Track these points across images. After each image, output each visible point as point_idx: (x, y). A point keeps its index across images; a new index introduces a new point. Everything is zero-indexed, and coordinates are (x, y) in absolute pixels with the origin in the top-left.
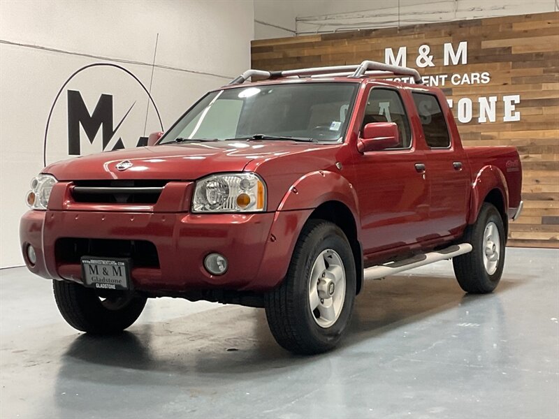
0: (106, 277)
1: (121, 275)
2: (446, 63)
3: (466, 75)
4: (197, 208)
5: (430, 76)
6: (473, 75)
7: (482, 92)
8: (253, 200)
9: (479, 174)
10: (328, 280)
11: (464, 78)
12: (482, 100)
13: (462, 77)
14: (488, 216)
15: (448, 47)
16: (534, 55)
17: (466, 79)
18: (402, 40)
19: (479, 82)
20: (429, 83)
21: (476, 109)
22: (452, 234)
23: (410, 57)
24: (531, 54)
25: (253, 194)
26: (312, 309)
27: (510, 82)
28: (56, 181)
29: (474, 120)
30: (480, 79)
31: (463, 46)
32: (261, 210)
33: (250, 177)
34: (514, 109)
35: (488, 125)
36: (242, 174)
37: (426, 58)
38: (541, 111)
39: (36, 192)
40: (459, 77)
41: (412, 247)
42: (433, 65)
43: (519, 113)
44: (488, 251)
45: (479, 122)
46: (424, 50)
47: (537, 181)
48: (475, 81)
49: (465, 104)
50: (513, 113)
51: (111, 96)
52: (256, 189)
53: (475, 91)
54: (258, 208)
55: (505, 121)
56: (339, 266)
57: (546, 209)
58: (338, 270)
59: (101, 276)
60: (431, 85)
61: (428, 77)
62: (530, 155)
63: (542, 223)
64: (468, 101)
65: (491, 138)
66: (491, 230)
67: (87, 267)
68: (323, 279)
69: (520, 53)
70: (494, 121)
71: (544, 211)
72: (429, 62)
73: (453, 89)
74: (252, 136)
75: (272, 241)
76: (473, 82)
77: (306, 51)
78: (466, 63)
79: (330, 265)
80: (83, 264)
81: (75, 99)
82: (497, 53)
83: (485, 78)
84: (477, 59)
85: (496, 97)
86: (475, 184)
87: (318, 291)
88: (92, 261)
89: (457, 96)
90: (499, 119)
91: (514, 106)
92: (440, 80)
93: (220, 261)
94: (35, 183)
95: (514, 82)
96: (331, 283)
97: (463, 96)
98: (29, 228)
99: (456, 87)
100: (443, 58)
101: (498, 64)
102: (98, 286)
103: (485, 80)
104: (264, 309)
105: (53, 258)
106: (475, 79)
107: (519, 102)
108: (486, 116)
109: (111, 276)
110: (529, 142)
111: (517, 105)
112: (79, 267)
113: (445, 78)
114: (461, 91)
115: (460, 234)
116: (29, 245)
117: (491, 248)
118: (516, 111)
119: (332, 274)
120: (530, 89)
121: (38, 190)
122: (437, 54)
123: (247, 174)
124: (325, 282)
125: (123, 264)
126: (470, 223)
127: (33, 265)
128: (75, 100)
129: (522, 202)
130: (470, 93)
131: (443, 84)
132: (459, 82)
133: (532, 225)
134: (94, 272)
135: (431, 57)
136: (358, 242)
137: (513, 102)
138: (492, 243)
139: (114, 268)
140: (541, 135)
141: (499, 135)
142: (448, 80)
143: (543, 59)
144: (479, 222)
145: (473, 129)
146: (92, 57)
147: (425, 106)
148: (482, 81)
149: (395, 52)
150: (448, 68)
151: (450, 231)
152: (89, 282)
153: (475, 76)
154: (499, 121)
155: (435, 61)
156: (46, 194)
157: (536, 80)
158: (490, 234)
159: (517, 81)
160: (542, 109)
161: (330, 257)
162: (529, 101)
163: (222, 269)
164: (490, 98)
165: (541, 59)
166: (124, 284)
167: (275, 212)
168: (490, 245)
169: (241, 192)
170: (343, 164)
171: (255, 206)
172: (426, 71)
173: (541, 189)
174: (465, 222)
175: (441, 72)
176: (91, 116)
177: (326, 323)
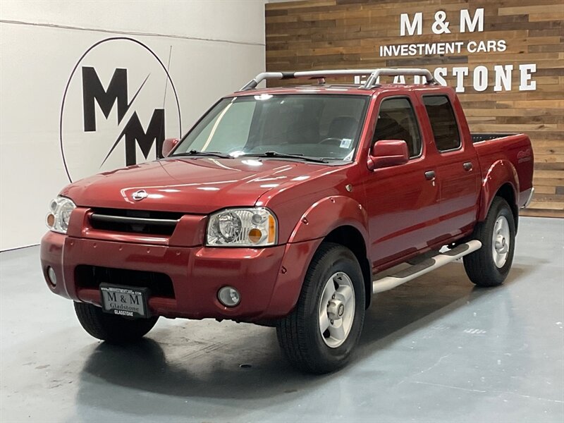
0: (124, 305)
1: (138, 304)
2: (462, 30)
3: (482, 43)
4: (212, 241)
5: (445, 43)
6: (489, 42)
7: (498, 60)
8: (264, 234)
9: (490, 170)
10: (337, 302)
11: (480, 46)
12: (498, 69)
13: (478, 45)
14: (498, 210)
15: (464, 14)
16: (551, 23)
17: (482, 47)
18: (418, 5)
19: (495, 50)
20: (445, 50)
21: (491, 77)
22: (462, 233)
23: (426, 23)
24: (549, 22)
25: (265, 229)
26: (322, 331)
27: (526, 51)
28: (75, 207)
29: (490, 89)
30: (497, 46)
31: (480, 13)
32: (272, 244)
33: (262, 212)
34: (530, 78)
35: (504, 94)
36: (254, 209)
37: (442, 25)
38: (557, 80)
39: (55, 213)
40: (475, 44)
41: (421, 252)
42: (449, 32)
43: (535, 82)
44: (497, 245)
45: (495, 90)
46: (440, 16)
47: (551, 151)
48: (491, 49)
49: (481, 72)
50: (529, 82)
51: (126, 70)
52: (267, 224)
53: (490, 60)
54: (269, 242)
55: (520, 89)
56: (347, 286)
57: (560, 179)
58: (347, 290)
59: (119, 303)
60: (447, 52)
61: (444, 44)
62: (545, 125)
63: (556, 193)
64: (484, 69)
65: (507, 107)
66: (501, 223)
67: (106, 295)
68: (333, 301)
69: (537, 21)
70: (510, 89)
71: (559, 181)
72: (445, 29)
73: (469, 57)
74: (264, 153)
75: (283, 272)
76: (489, 50)
77: (321, 15)
78: (482, 30)
79: (340, 286)
80: (101, 291)
81: (89, 74)
82: (514, 21)
83: (501, 46)
84: (493, 26)
85: (512, 66)
86: (485, 180)
87: (328, 313)
88: (111, 289)
89: (472, 63)
90: (514, 88)
91: (530, 75)
92: (456, 47)
93: (233, 293)
94: (54, 205)
95: (530, 51)
96: (341, 305)
97: (480, 64)
98: (49, 248)
99: (471, 54)
100: (460, 25)
101: (515, 32)
102: (116, 312)
103: (502, 48)
104: (275, 328)
105: (72, 282)
106: (492, 46)
107: (535, 71)
108: (502, 84)
109: (128, 304)
110: (545, 112)
111: (533, 74)
112: (98, 292)
113: (461, 45)
114: (477, 58)
115: (470, 231)
116: (49, 267)
117: (501, 242)
118: (532, 80)
119: (342, 295)
120: (547, 57)
121: (58, 212)
122: (453, 20)
123: (260, 209)
124: (335, 304)
125: (140, 294)
126: (480, 220)
127: (54, 285)
128: (90, 76)
129: (533, 189)
130: (486, 61)
131: (459, 51)
132: (475, 49)
133: (547, 195)
134: (112, 299)
135: (447, 24)
136: (367, 260)
137: (529, 71)
138: (502, 237)
139: (131, 296)
140: (557, 104)
141: (514, 103)
142: (463, 47)
143: (560, 27)
144: (488, 218)
145: (488, 97)
146: (105, 31)
147: (441, 74)
148: (499, 49)
149: (411, 18)
150: (465, 34)
151: (461, 229)
152: (108, 307)
153: (492, 44)
154: (515, 90)
155: (450, 27)
156: (65, 216)
157: (553, 49)
158: (500, 227)
159: (533, 49)
160: (558, 78)
161: (340, 278)
162: (545, 70)
163: (235, 300)
164: (506, 66)
165: (558, 27)
166: (142, 312)
167: (285, 244)
168: (500, 240)
169: (254, 227)
170: (353, 186)
171: (267, 240)
172: (441, 38)
173: (555, 159)
174: (475, 219)
175: (457, 39)
176: (106, 91)
177: (335, 343)
